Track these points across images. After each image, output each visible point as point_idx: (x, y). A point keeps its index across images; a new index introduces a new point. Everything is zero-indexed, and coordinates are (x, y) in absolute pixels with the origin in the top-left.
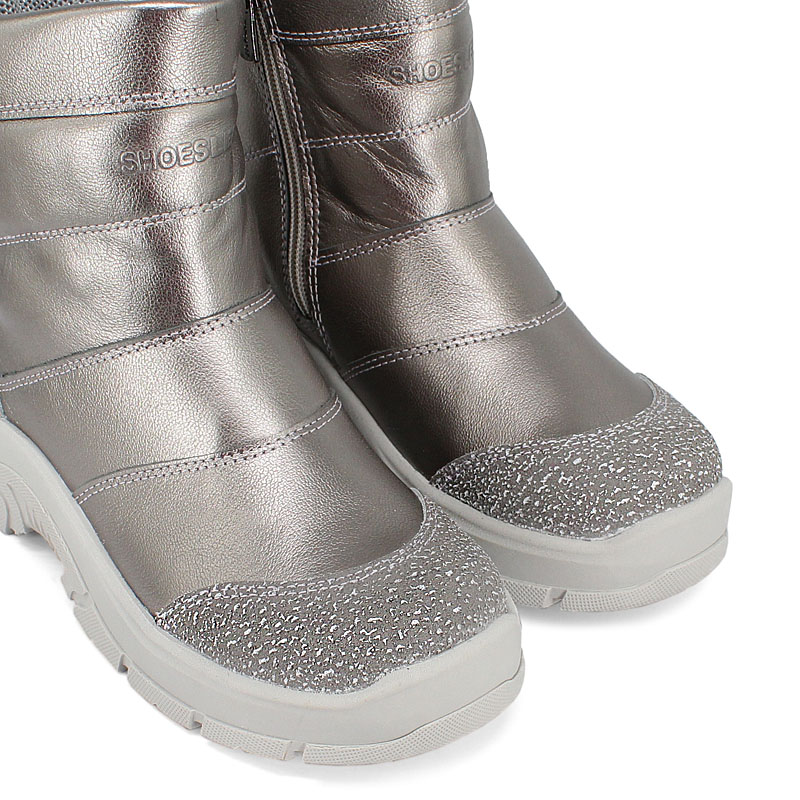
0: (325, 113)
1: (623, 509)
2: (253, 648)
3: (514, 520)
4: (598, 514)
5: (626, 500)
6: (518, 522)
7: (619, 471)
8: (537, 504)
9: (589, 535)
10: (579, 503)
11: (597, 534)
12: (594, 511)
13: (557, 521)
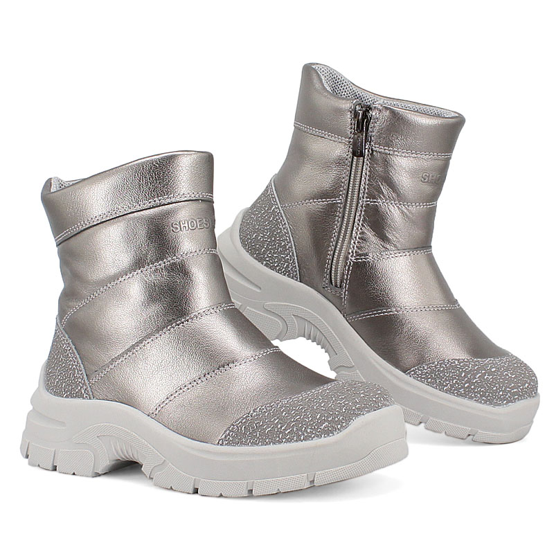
0: (385, 189)
1: (514, 394)
2: (281, 427)
3: (458, 394)
4: (503, 395)
5: (516, 390)
6: (460, 395)
7: (513, 376)
8: (473, 387)
9: (496, 405)
10: (495, 389)
11: (499, 405)
12: (501, 393)
13: (481, 396)
